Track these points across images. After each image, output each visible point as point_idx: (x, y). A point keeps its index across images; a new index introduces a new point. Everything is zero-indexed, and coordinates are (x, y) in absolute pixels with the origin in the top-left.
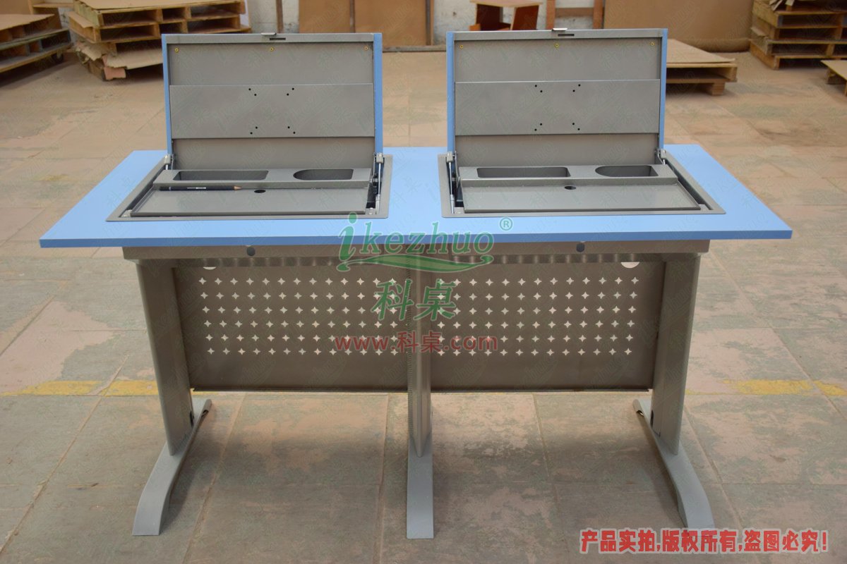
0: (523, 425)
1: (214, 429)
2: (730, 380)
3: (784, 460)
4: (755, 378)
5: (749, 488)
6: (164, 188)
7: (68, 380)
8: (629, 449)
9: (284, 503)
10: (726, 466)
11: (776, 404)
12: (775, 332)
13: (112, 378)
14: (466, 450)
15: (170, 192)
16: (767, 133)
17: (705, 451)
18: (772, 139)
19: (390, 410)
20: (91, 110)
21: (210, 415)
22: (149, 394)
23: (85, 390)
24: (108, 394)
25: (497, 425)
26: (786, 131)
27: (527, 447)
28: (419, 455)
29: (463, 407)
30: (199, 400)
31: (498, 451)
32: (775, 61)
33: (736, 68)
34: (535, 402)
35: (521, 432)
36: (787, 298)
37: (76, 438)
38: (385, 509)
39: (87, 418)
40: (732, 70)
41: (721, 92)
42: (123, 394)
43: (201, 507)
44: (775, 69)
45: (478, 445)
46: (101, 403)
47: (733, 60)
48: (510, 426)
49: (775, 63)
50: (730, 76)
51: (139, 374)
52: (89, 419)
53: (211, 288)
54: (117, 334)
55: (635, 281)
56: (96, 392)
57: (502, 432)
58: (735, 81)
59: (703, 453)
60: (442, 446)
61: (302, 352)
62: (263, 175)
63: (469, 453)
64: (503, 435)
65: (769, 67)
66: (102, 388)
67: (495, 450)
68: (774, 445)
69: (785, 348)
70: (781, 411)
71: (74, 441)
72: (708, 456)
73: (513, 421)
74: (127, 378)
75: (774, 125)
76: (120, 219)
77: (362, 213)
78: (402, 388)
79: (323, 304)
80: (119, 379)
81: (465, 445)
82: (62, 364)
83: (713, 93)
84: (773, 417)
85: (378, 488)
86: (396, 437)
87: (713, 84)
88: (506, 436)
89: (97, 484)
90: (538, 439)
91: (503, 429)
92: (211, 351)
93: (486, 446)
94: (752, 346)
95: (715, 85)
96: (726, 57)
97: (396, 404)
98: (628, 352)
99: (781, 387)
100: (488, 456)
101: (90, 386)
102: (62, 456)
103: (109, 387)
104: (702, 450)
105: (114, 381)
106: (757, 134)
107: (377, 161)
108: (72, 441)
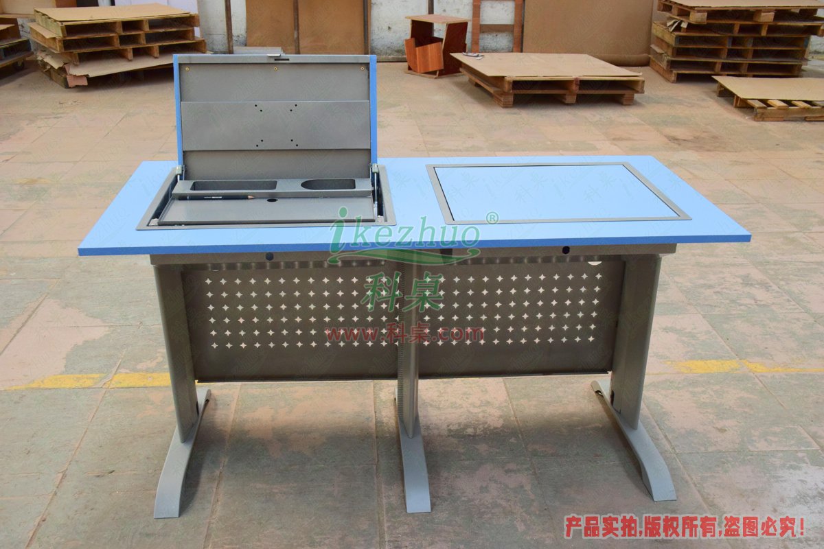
0: (497, 405)
1: (216, 417)
2: (672, 361)
3: (726, 430)
4: (692, 358)
5: (699, 457)
6: (183, 198)
7: (72, 373)
8: (593, 426)
9: (291, 484)
10: (677, 438)
11: (712, 381)
12: (704, 317)
13: (114, 370)
14: (450, 431)
15: (188, 201)
16: (674, 139)
17: (658, 425)
18: (679, 144)
19: (376, 396)
20: (58, 116)
21: (211, 403)
22: (151, 385)
23: (89, 383)
24: (112, 386)
25: (474, 406)
26: (690, 138)
27: (503, 426)
28: (410, 436)
29: (442, 391)
30: (202, 390)
31: (478, 431)
32: (673, 75)
33: (644, 82)
34: (505, 384)
35: (497, 413)
36: (710, 287)
37: (87, 429)
38: (383, 486)
39: (95, 410)
40: (640, 83)
41: (631, 102)
42: (126, 386)
43: (215, 490)
44: (673, 82)
45: (459, 426)
46: (107, 395)
47: (641, 74)
48: (486, 408)
49: (673, 78)
50: (639, 88)
51: (139, 367)
52: (97, 410)
53: (216, 288)
54: (112, 329)
55: (599, 276)
56: (100, 385)
57: (479, 413)
58: (643, 92)
59: (657, 427)
60: (428, 428)
61: (300, 344)
62: (273, 185)
63: (452, 433)
64: (481, 415)
65: (668, 80)
66: (105, 381)
67: (475, 429)
68: (715, 417)
69: (714, 332)
70: (718, 387)
71: (86, 431)
72: (661, 430)
73: (488, 403)
74: (128, 371)
75: (679, 132)
76: (149, 228)
77: (373, 221)
78: (393, 376)
79: (319, 300)
80: (120, 372)
81: (448, 426)
82: (64, 358)
83: (624, 103)
84: (712, 393)
85: (375, 467)
86: (385, 420)
87: (624, 95)
88: (484, 417)
89: (113, 471)
90: (512, 419)
91: (480, 410)
92: (215, 346)
93: (467, 426)
94: (686, 331)
95: (626, 96)
96: (634, 72)
97: (380, 389)
98: (591, 339)
99: (714, 366)
100: (469, 435)
101: (93, 378)
102: (77, 446)
103: (111, 380)
104: (655, 424)
105: (115, 374)
106: (666, 140)
107: (373, 171)
108: (84, 432)
